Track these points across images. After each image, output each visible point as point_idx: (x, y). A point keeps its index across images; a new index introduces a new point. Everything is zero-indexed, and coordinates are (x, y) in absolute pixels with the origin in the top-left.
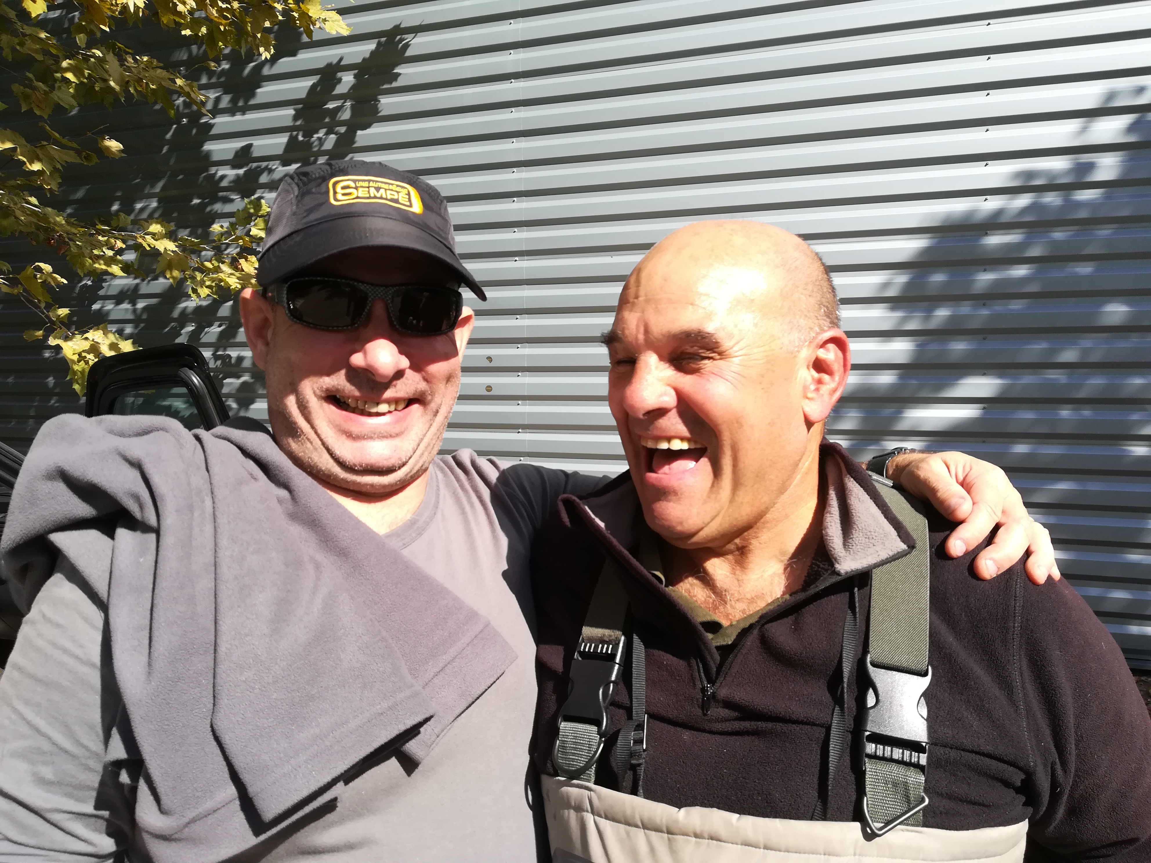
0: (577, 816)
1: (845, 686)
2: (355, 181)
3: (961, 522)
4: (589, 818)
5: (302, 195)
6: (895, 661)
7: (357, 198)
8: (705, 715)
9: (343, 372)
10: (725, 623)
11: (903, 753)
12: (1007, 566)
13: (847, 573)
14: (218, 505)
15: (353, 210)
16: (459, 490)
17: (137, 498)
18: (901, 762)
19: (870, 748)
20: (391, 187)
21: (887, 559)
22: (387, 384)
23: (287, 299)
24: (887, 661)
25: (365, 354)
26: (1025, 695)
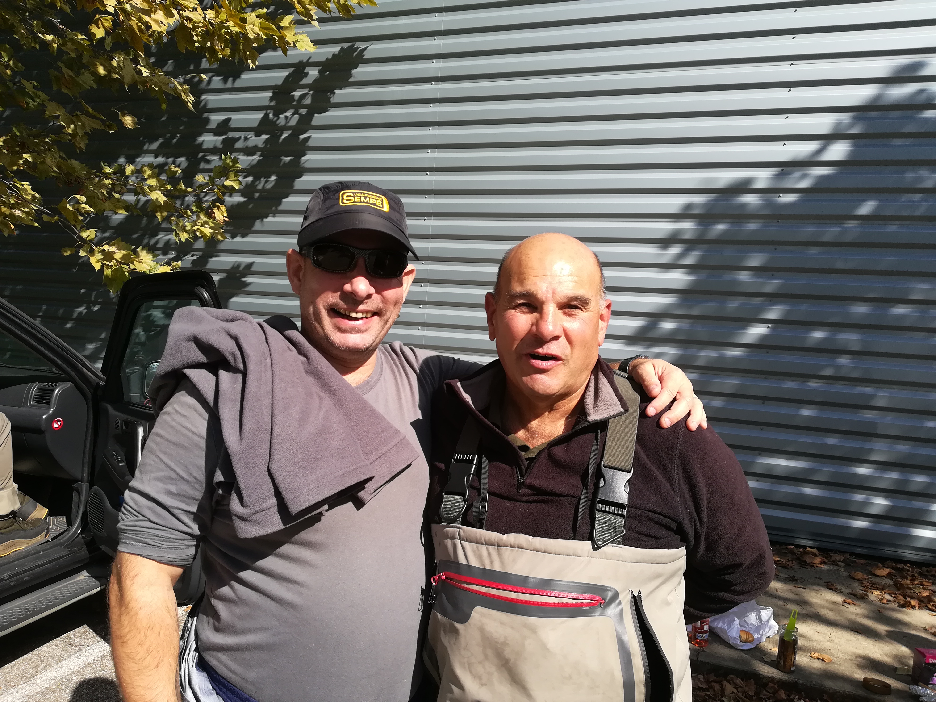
0: (451, 542)
1: (589, 478)
2: (353, 193)
3: (655, 398)
4: (458, 542)
5: (325, 200)
6: (616, 465)
7: (354, 202)
8: (518, 492)
9: (339, 293)
10: (531, 447)
11: (615, 509)
12: (676, 421)
13: (592, 421)
14: (274, 362)
15: (352, 208)
16: (394, 365)
17: (234, 355)
18: (613, 513)
19: (599, 506)
20: (373, 197)
21: (613, 415)
22: (361, 302)
23: (313, 254)
24: (611, 465)
25: (352, 285)
26: (680, 486)
